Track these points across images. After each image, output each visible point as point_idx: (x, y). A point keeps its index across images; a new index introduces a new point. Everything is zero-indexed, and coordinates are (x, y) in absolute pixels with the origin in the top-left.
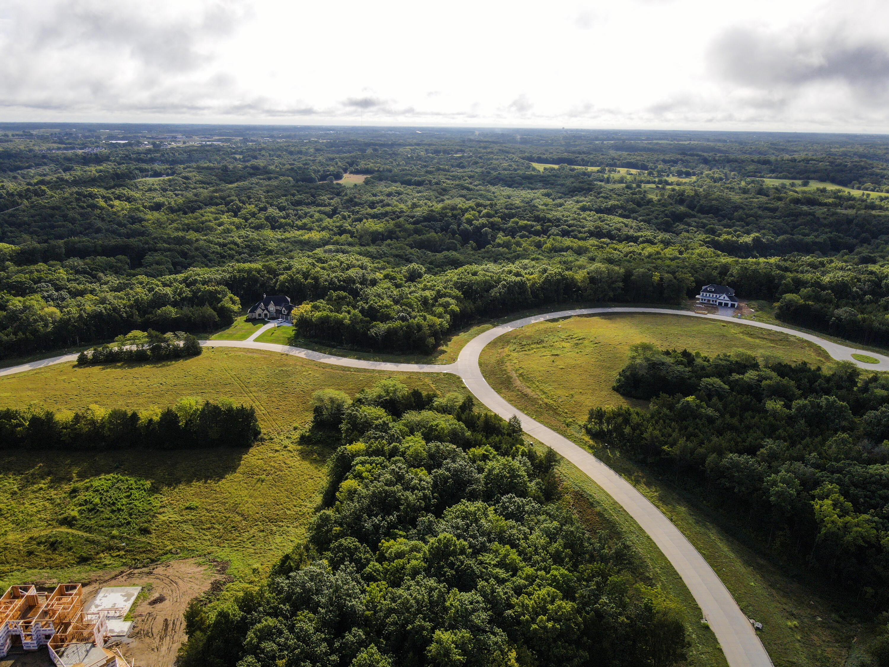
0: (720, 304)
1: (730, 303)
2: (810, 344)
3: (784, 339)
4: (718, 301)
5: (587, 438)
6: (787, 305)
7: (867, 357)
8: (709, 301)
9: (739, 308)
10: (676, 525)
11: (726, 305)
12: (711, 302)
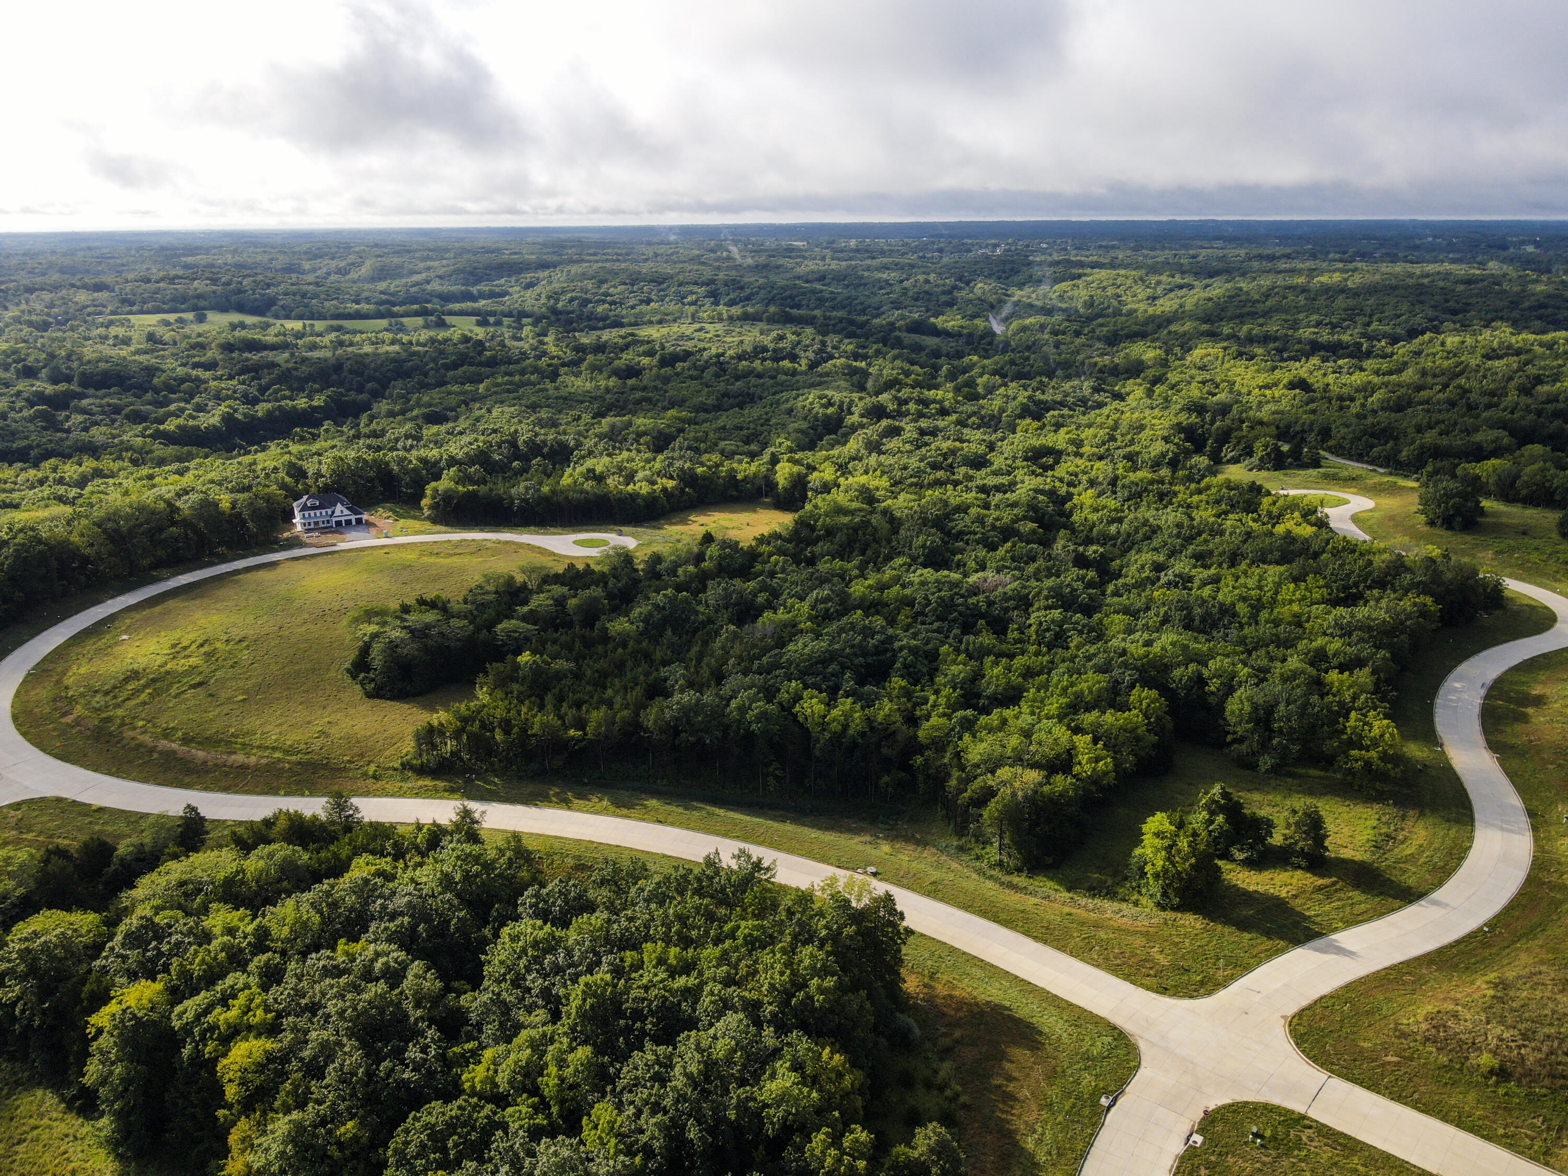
0: (339, 523)
1: (353, 518)
2: (520, 545)
3: (479, 548)
4: (334, 519)
5: (428, 782)
6: (443, 499)
7: (591, 540)
8: (316, 523)
9: (369, 524)
10: (672, 824)
11: (349, 522)
12: (321, 525)
